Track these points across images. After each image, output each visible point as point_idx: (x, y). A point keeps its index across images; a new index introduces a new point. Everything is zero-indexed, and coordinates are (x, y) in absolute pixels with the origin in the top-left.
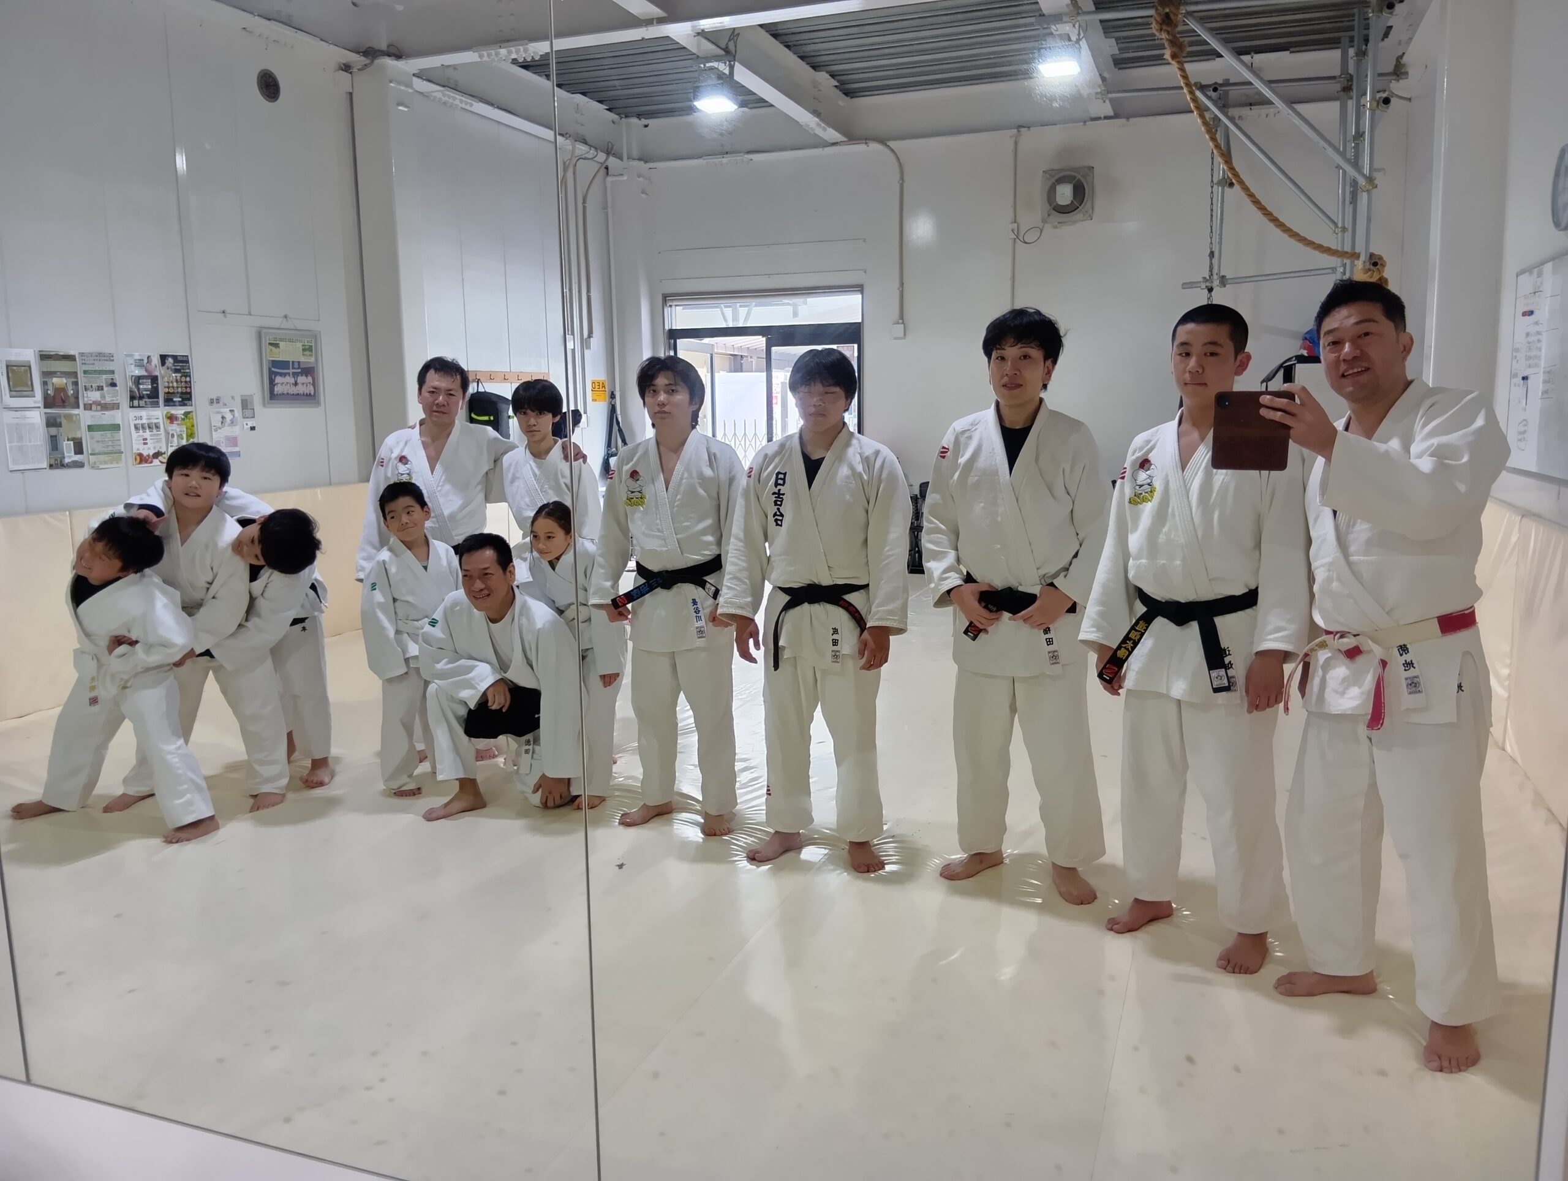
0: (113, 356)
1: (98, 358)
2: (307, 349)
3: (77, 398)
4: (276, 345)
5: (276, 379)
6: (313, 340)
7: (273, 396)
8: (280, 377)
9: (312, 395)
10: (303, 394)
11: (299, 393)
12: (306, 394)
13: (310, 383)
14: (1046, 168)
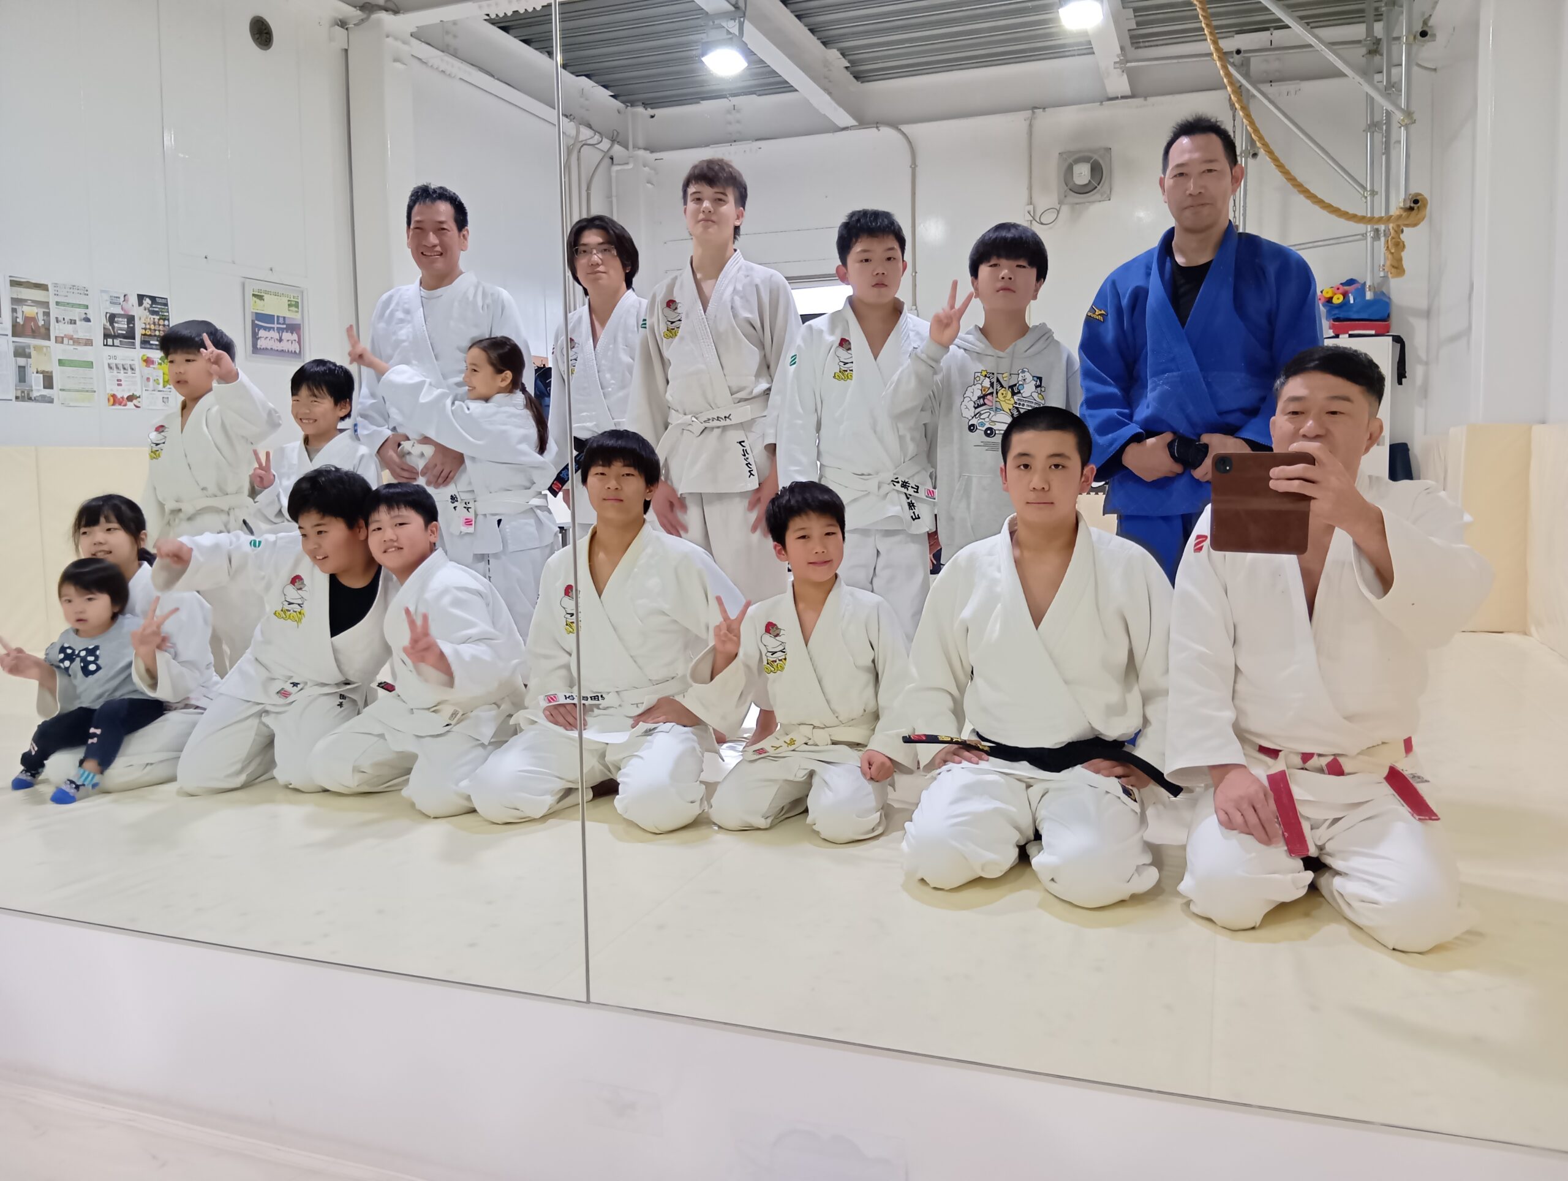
0: (87, 291)
1: (72, 290)
2: (293, 305)
3: (48, 329)
4: (261, 298)
5: (260, 332)
6: (299, 298)
7: (255, 349)
8: (264, 331)
9: (298, 351)
10: (288, 351)
11: (284, 349)
12: (292, 351)
13: (295, 340)
14: (1062, 149)
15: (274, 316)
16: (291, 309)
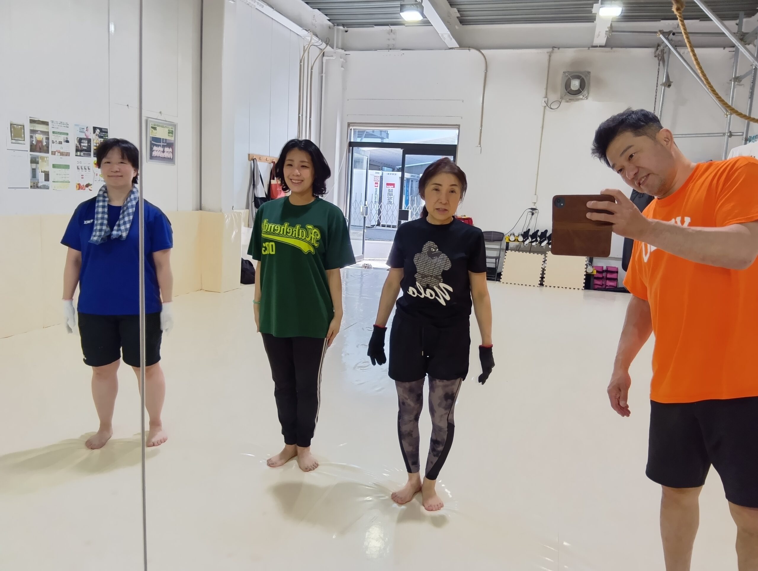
0: (68, 125)
1: (60, 125)
2: (171, 132)
3: (48, 147)
4: (155, 128)
5: (154, 148)
6: (174, 128)
7: (152, 157)
9: (171, 158)
11: (165, 156)
13: (171, 152)
14: (565, 70)
15: (161, 138)
16: (169, 135)
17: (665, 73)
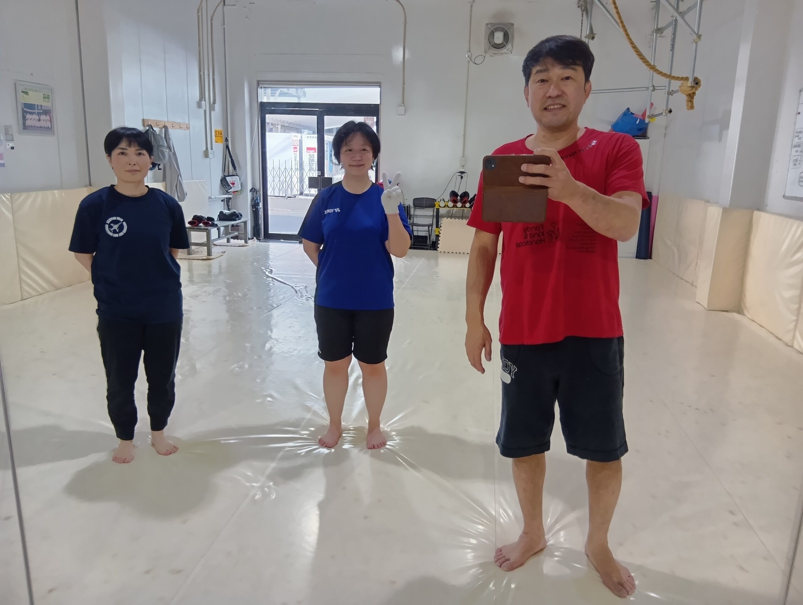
4: (26, 93)
5: (27, 115)
6: (50, 92)
7: (25, 127)
8: (29, 115)
9: (50, 128)
10: (44, 127)
11: (42, 126)
12: (46, 127)
13: (48, 120)
14: (487, 22)
15: (35, 104)
16: (45, 100)
17: (589, 24)
